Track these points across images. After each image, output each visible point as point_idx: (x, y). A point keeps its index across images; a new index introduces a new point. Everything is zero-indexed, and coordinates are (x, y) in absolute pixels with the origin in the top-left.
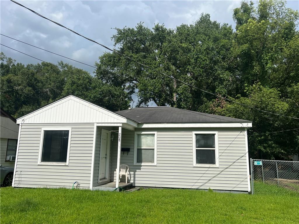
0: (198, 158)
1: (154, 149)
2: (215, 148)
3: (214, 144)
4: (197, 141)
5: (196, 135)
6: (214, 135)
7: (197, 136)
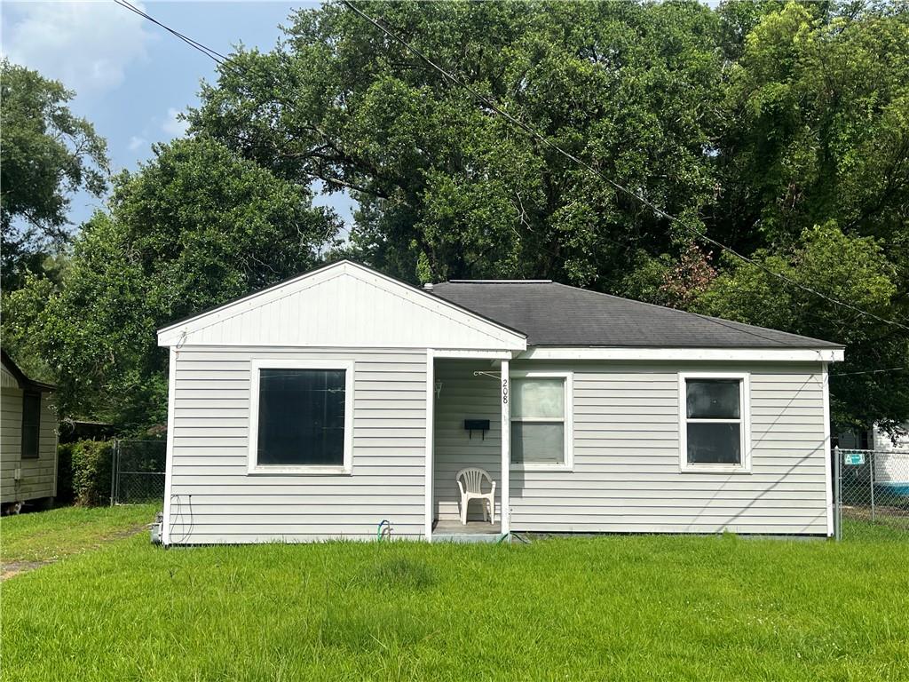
0: (693, 447)
1: (562, 423)
2: (739, 418)
3: (736, 409)
4: (691, 399)
5: (688, 381)
6: (737, 381)
7: (691, 385)
